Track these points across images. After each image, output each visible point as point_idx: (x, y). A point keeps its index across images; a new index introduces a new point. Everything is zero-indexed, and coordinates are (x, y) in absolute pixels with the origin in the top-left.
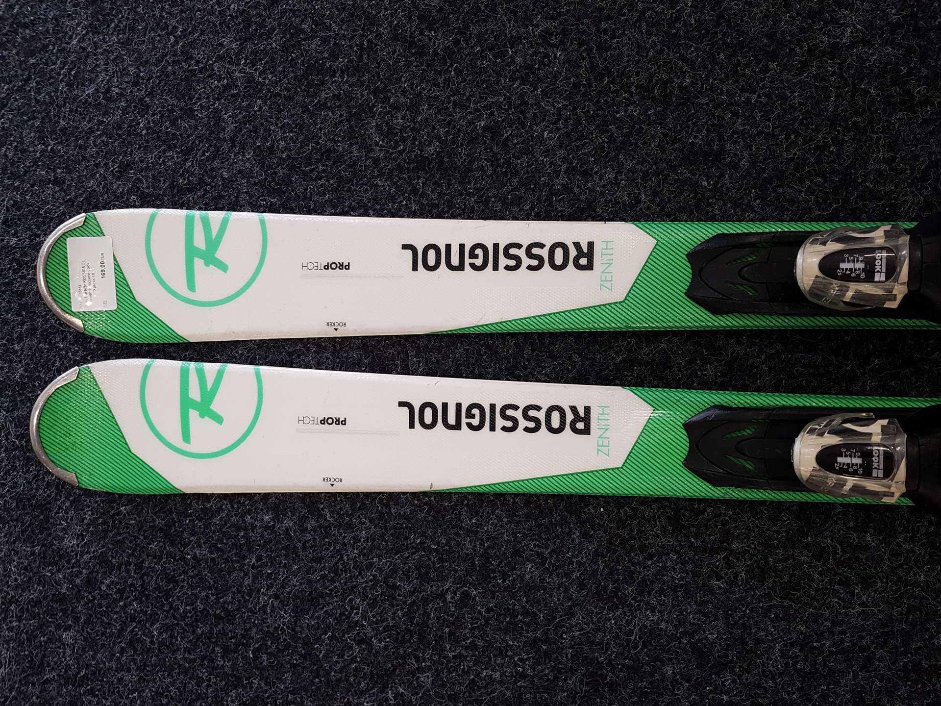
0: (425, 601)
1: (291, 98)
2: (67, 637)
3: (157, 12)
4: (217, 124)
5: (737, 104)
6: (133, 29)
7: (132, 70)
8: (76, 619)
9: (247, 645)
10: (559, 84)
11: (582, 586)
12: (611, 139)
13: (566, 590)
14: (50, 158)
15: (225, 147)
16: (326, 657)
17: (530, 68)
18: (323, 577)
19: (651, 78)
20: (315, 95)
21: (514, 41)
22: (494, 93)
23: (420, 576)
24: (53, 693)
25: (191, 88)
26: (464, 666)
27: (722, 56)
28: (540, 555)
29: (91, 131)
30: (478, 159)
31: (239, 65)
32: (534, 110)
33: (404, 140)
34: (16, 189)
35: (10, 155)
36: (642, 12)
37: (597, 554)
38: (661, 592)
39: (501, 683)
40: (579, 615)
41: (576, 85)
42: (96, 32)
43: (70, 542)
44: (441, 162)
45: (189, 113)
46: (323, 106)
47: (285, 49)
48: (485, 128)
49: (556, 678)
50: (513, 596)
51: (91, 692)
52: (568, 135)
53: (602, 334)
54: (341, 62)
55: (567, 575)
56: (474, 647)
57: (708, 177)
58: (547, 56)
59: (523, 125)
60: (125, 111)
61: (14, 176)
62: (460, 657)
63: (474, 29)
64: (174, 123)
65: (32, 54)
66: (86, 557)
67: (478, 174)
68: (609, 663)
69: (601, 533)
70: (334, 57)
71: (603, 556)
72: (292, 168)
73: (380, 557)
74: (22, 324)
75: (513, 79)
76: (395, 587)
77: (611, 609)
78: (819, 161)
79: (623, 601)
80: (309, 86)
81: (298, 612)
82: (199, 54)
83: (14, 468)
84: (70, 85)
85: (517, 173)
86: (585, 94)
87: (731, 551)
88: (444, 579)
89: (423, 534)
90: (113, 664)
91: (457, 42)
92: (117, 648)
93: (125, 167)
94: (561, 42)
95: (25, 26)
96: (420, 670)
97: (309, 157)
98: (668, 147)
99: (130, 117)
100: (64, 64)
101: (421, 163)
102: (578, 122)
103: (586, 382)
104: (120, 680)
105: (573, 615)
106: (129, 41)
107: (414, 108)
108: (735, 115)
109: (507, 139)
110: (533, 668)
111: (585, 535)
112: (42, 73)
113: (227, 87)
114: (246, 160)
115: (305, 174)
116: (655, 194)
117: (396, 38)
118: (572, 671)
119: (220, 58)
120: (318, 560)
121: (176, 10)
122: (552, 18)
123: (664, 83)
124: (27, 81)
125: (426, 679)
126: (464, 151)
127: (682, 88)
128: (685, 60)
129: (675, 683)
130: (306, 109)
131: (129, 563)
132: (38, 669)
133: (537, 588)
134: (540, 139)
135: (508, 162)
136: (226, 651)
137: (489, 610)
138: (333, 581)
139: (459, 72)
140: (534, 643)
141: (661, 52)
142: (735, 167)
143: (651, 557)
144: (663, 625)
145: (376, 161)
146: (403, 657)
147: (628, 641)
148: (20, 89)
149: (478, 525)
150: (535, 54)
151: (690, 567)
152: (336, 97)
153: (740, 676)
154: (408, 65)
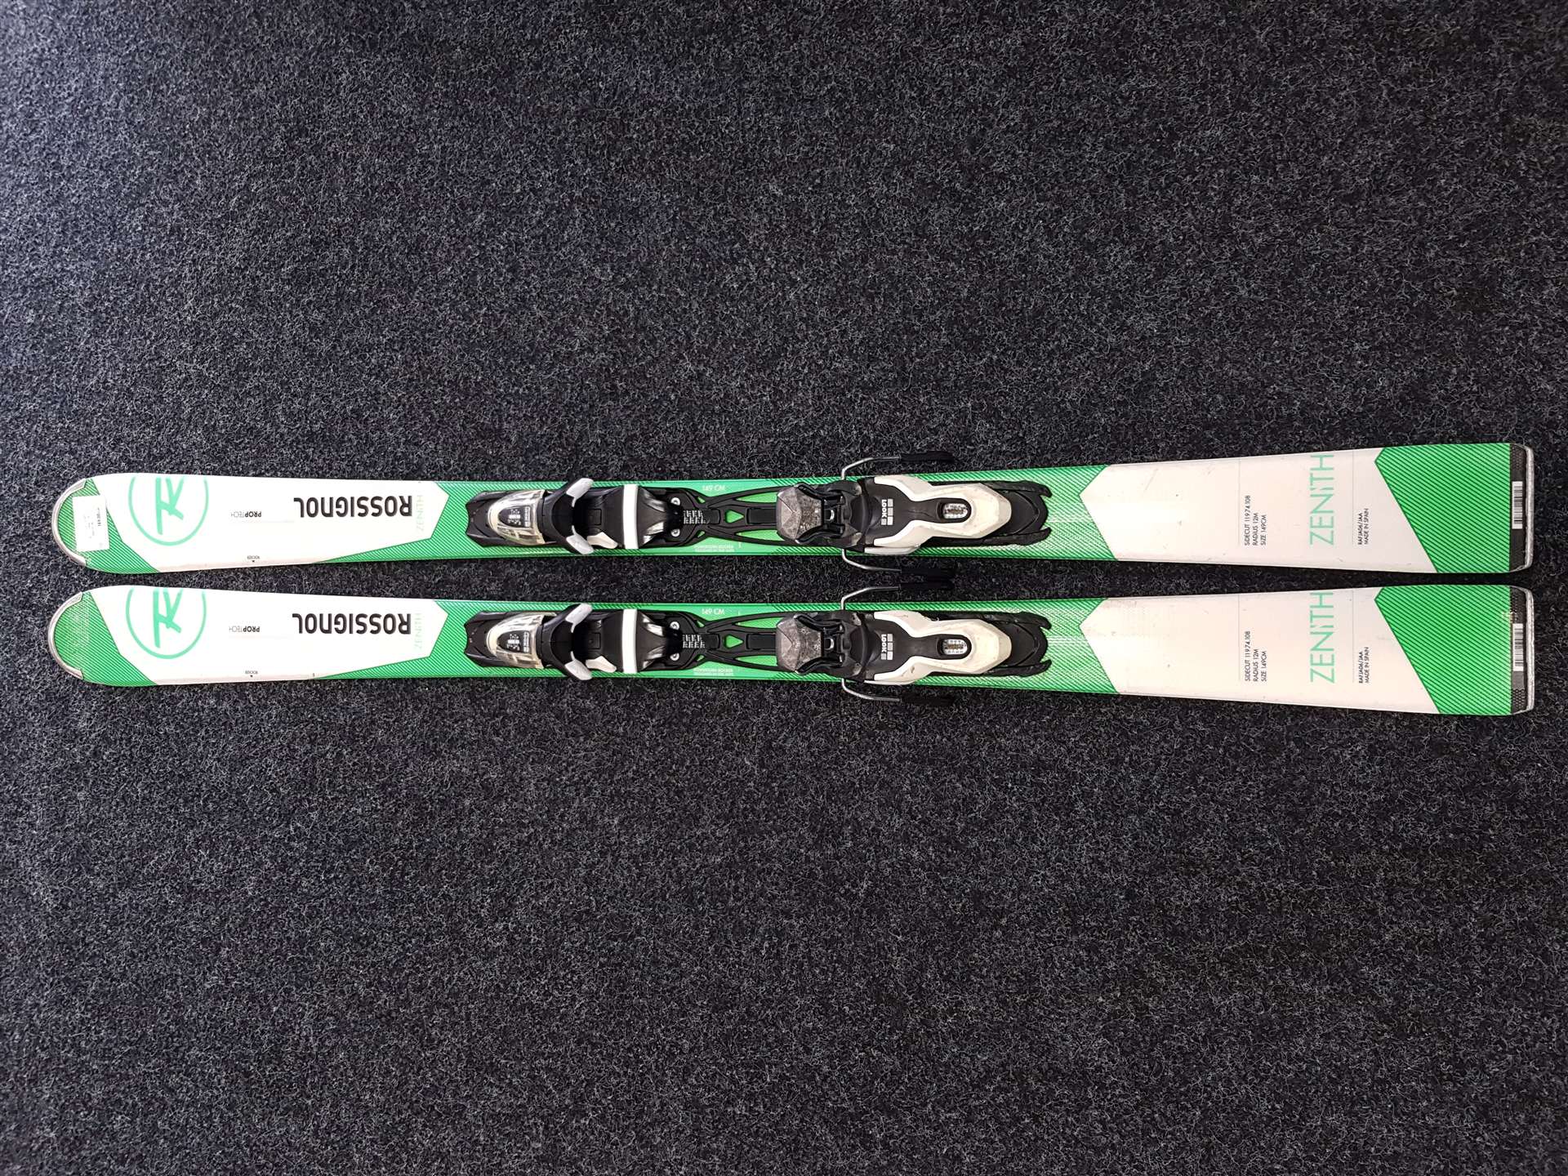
0: (314, 759)
1: (226, 389)
2: (81, 795)
3: (138, 321)
4: (179, 407)
5: (510, 394)
6: (121, 334)
7: (121, 366)
8: (87, 782)
9: (199, 796)
10: (399, 379)
11: (414, 744)
12: (432, 419)
13: (404, 748)
14: (67, 433)
15: (184, 425)
16: (251, 803)
17: (381, 366)
18: (249, 744)
19: (457, 375)
20: (243, 385)
21: (370, 347)
22: (358, 386)
23: (312, 742)
24: (72, 838)
25: (161, 380)
26: (339, 805)
27: (501, 360)
28: (387, 723)
29: (95, 412)
30: (346, 434)
31: (191, 362)
32: (383, 398)
33: (300, 419)
34: (44, 457)
35: (40, 431)
36: (452, 327)
37: (424, 721)
38: (463, 746)
39: (362, 816)
40: (411, 765)
41: (411, 380)
42: (97, 336)
43: (82, 725)
44: (324, 436)
45: (160, 399)
46: (248, 394)
47: (223, 351)
48: (352, 411)
49: (397, 811)
50: (369, 753)
51: (96, 836)
52: (405, 416)
53: (428, 561)
54: (259, 362)
55: (404, 737)
56: (345, 791)
57: (492, 447)
58: (391, 358)
59: (377, 409)
60: (117, 398)
61: (42, 448)
62: (336, 799)
63: (345, 337)
64: (150, 407)
65: (54, 353)
66: (93, 735)
67: (348, 445)
68: (430, 799)
69: (426, 706)
70: (255, 357)
71: (427, 722)
72: (228, 441)
73: (284, 728)
74: (49, 560)
75: (370, 375)
76: (295, 750)
77: (431, 760)
78: (560, 436)
79: (439, 754)
80: (239, 379)
81: (233, 770)
82: (167, 354)
83: (44, 670)
84: (79, 377)
85: (373, 444)
86: (416, 387)
87: (506, 716)
88: (325, 743)
89: (313, 711)
90: (112, 815)
91: (334, 347)
92: (114, 803)
93: (118, 440)
94: (401, 348)
95: (49, 331)
96: (311, 809)
97: (239, 432)
98: (468, 426)
99: (121, 402)
100: (75, 360)
101: (311, 436)
102: (411, 406)
103: (417, 597)
104: (116, 826)
105: (407, 765)
106: (118, 344)
107: (306, 396)
108: (509, 402)
109: (367, 419)
110: (382, 804)
111: (416, 708)
112: (60, 367)
113: (186, 380)
114: (198, 436)
115: (237, 445)
116: (460, 459)
117: (295, 344)
118: (407, 805)
119: (180, 358)
120: (246, 732)
121: (151, 320)
122: (395, 330)
123: (466, 379)
124: (50, 373)
125: (314, 815)
126: (339, 428)
127: (477, 383)
128: (478, 362)
129: (471, 811)
130: (237, 396)
131: (122, 739)
132: (61, 821)
133: (385, 747)
134: (388, 421)
135: (367, 436)
136: (186, 801)
137: (354, 764)
138: (255, 747)
139: (336, 370)
140: (383, 786)
141: (463, 356)
142: (509, 441)
143: (456, 722)
144: (464, 769)
145: (282, 435)
146: (300, 801)
147: (442, 782)
148: (46, 380)
149: (348, 704)
150: (384, 357)
151: (480, 728)
152: (257, 387)
153: (511, 805)
154: (303, 364)
